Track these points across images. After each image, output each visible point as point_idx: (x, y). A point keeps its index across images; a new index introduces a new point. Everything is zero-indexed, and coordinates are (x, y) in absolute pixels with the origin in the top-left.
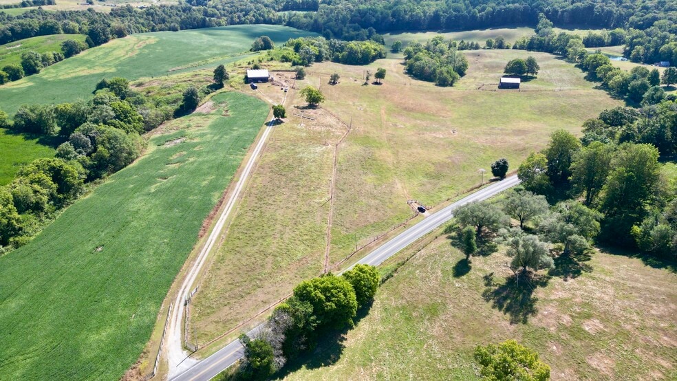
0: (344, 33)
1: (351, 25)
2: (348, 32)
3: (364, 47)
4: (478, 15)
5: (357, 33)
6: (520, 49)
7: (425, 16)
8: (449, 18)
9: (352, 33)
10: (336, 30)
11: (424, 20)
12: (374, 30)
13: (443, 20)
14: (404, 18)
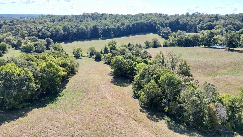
0: (22, 44)
1: (29, 37)
2: (26, 43)
3: (43, 64)
4: (121, 27)
5: (35, 43)
6: (170, 46)
7: (87, 29)
8: (104, 30)
9: (30, 43)
10: (15, 42)
11: (88, 32)
12: (51, 40)
13: (100, 31)
14: (72, 31)
